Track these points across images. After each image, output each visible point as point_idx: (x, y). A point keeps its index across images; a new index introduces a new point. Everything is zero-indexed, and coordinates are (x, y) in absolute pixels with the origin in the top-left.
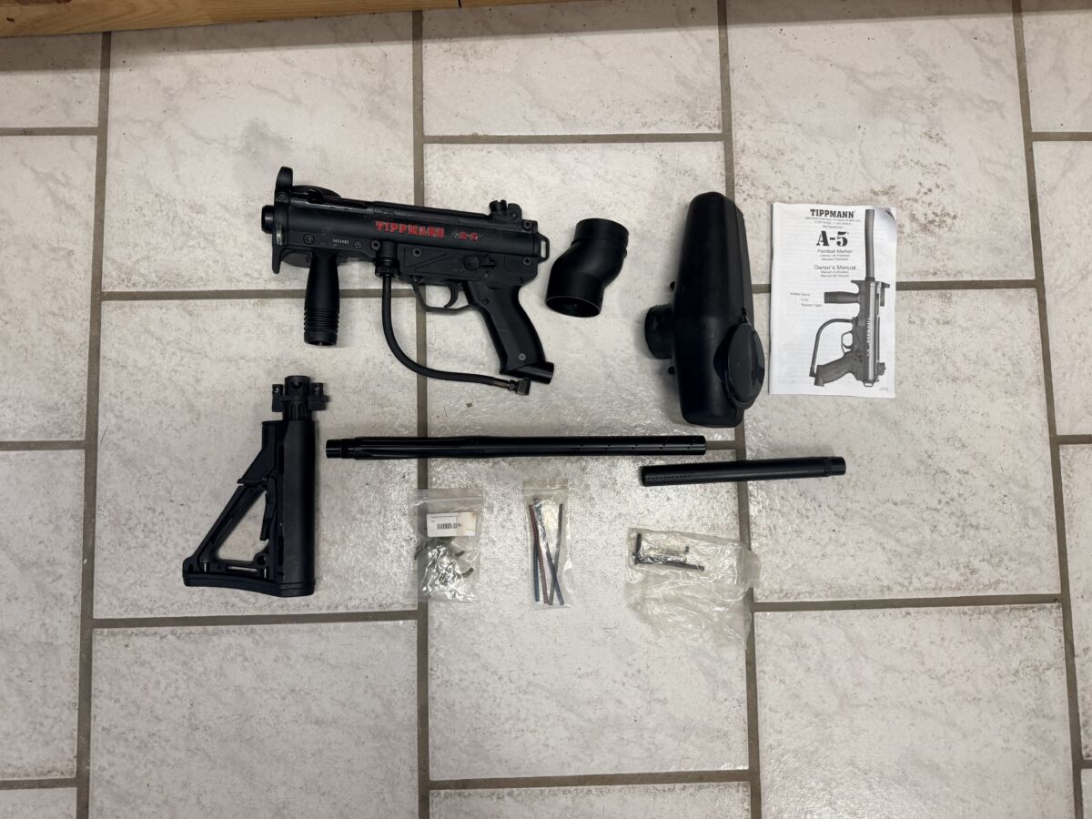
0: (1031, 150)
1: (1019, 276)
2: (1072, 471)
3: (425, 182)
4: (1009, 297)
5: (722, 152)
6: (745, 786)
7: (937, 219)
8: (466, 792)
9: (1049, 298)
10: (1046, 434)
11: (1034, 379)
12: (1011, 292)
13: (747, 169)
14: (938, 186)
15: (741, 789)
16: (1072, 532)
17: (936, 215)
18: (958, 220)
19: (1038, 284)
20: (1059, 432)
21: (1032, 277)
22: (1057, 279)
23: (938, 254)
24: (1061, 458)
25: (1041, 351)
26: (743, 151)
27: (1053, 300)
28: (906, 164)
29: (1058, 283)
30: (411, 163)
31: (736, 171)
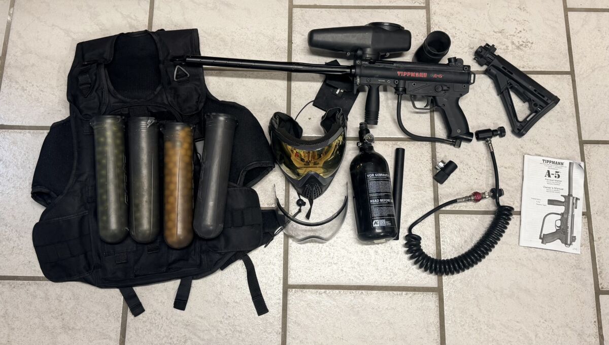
0: (567, 15)
1: (563, 70)
2: (590, 156)
3: (293, 24)
4: (558, 78)
5: (425, 14)
6: (436, 295)
7: (524, 44)
8: (305, 290)
9: (577, 79)
10: (577, 139)
11: (571, 114)
12: (559, 76)
13: (436, 21)
14: (524, 30)
15: (434, 296)
16: (591, 183)
17: (524, 42)
18: (534, 44)
19: (572, 73)
20: (583, 139)
21: (569, 70)
22: (580, 71)
23: (525, 59)
24: (585, 150)
25: (574, 102)
26: (435, 14)
27: (579, 80)
28: (509, 20)
29: (581, 73)
30: (287, 16)
31: (431, 22)
